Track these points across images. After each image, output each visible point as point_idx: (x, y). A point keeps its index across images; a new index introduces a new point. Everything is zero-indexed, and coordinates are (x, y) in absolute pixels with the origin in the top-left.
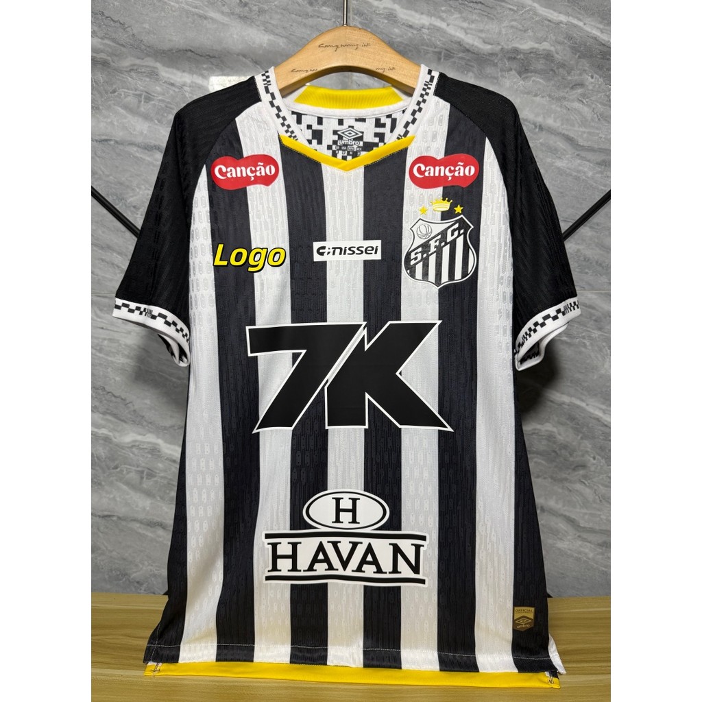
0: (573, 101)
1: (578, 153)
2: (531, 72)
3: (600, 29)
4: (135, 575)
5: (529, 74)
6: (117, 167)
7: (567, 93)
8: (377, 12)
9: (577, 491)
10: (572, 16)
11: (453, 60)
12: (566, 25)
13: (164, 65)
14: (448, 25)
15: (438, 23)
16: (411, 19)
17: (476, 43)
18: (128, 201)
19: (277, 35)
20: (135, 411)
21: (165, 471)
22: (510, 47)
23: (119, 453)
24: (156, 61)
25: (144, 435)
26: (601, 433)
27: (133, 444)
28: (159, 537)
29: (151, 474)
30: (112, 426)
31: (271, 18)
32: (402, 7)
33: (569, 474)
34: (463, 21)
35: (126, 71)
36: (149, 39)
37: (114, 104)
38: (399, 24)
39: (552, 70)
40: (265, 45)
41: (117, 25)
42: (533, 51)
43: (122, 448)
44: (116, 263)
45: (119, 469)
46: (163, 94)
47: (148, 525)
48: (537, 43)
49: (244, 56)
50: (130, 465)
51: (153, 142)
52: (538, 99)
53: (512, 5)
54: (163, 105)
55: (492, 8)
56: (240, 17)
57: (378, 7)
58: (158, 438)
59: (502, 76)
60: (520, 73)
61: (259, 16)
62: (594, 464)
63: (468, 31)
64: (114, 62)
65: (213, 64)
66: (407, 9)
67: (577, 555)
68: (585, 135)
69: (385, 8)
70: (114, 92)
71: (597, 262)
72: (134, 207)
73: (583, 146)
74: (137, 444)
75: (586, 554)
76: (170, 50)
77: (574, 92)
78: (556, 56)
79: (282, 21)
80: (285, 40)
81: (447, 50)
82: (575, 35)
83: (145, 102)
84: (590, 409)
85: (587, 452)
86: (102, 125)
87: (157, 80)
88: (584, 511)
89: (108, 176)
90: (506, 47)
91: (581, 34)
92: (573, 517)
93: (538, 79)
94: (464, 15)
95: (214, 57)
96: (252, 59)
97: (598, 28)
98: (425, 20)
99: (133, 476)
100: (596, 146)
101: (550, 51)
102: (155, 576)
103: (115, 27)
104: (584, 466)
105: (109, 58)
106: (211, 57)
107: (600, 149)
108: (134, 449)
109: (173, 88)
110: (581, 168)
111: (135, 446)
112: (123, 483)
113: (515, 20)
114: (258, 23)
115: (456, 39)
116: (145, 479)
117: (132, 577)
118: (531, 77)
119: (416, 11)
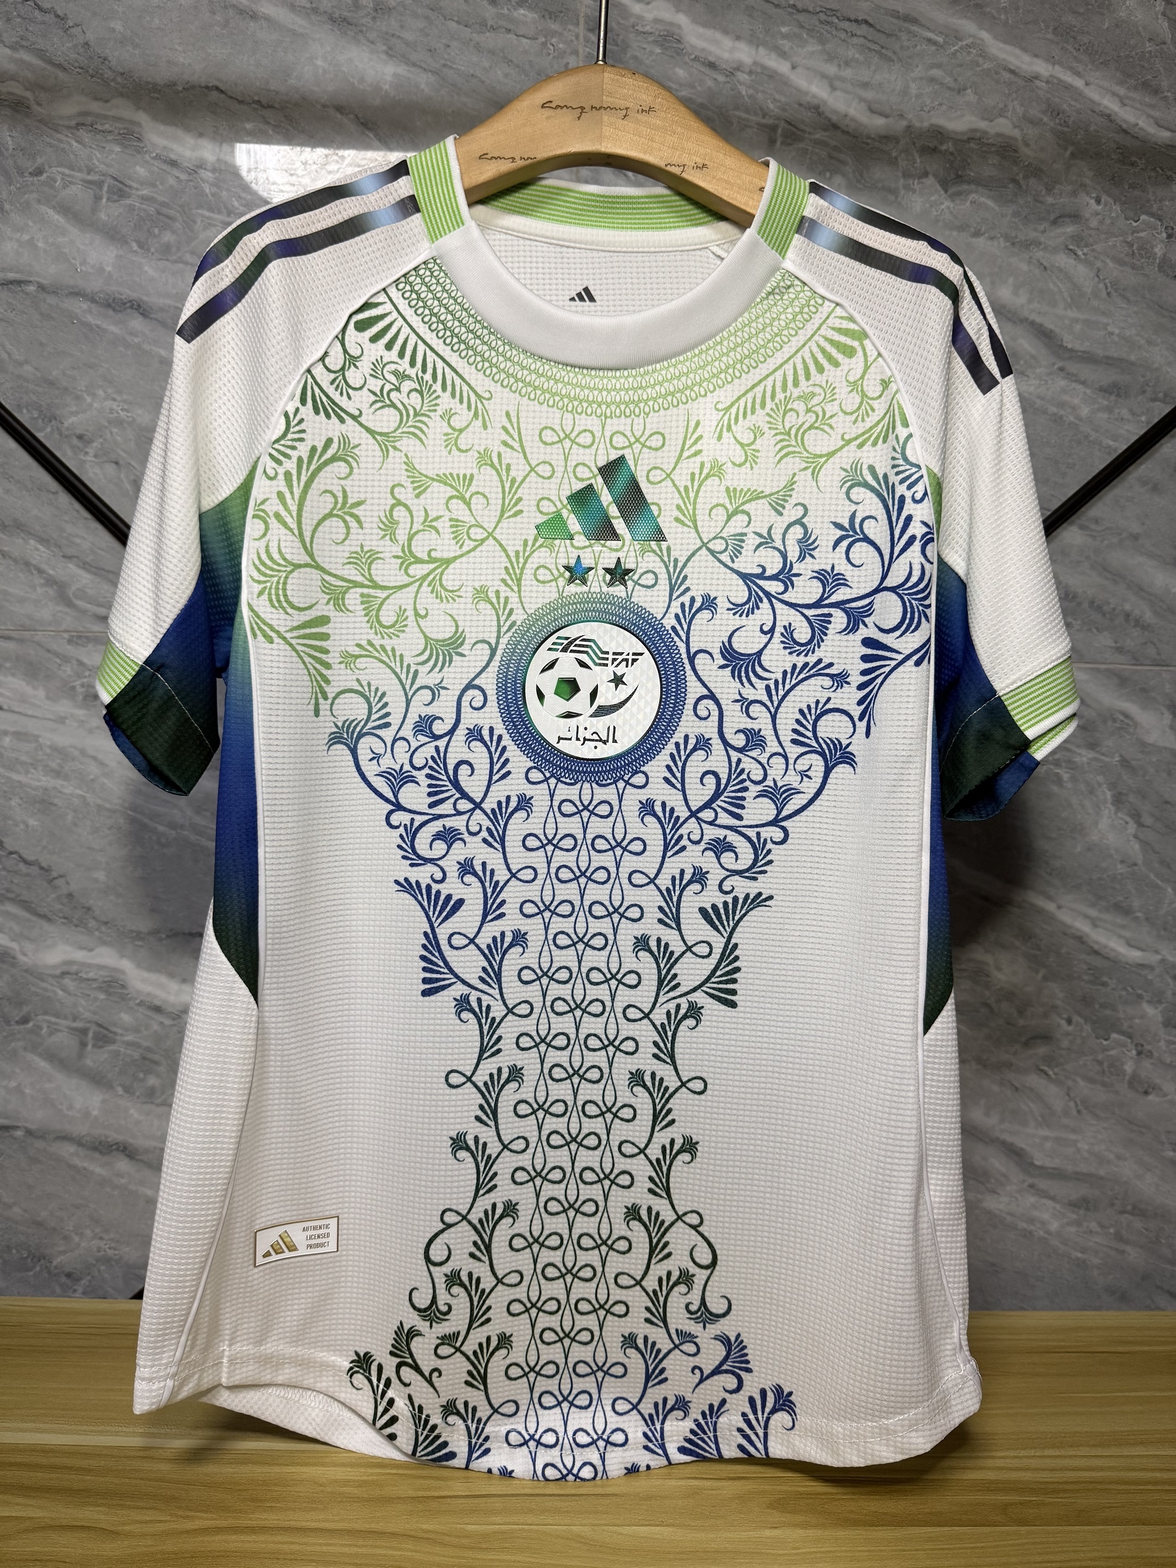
0: (1055, 250)
1: (1060, 364)
2: (969, 183)
3: (1118, 96)
4: (63, 1257)
5: (965, 187)
6: (41, 344)
7: (1044, 232)
8: (639, 28)
9: (1031, 1090)
10: (1060, 64)
11: (801, 145)
12: (1047, 82)
13: (156, 117)
14: (794, 67)
15: (772, 62)
16: (712, 48)
17: (852, 112)
18: (66, 425)
19: (414, 65)
20: (70, 895)
21: (137, 1031)
22: (926, 124)
23: (33, 989)
24: (138, 108)
25: (91, 950)
26: (1085, 967)
27: (65, 968)
28: (119, 1175)
29: (104, 1037)
30: (17, 928)
31: (402, 27)
32: (695, 21)
33: (1015, 1053)
34: (827, 61)
35: (68, 127)
36: (121, 57)
37: (39, 201)
38: (686, 58)
39: (1014, 181)
40: (387, 87)
41: (49, 18)
42: (974, 140)
43: (41, 977)
44: (34, 562)
45: (31, 1024)
46: (154, 185)
47: (95, 1149)
48: (984, 119)
49: (339, 109)
50: (57, 1015)
51: (127, 293)
52: (980, 242)
53: (933, 32)
54: (152, 210)
55: (889, 35)
56: (332, 20)
57: (640, 17)
58: (123, 956)
59: (907, 188)
60: (945, 184)
61: (374, 18)
62: (1068, 1034)
63: (837, 83)
64: (39, 104)
65: (268, 123)
66: (705, 25)
67: (1025, 1225)
68: (1078, 327)
69: (657, 21)
70: (39, 172)
71: (1092, 602)
72: (80, 437)
73: (1071, 350)
74: (74, 968)
75: (1043, 1223)
76: (171, 85)
77: (1059, 231)
78: (1024, 150)
79: (427, 35)
80: (432, 78)
81: (789, 123)
82: (1065, 106)
83: (108, 199)
84: (1065, 917)
85: (1054, 1007)
86: (9, 246)
87: (139, 151)
88: (1044, 1132)
89: (21, 364)
90: (917, 124)
91: (1078, 106)
92: (1023, 1146)
93: (983, 199)
94: (828, 46)
95: (270, 107)
96: (357, 117)
97: (1114, 94)
98: (743, 53)
99: (63, 1040)
100: (1100, 353)
101: (1010, 137)
102: (107, 1260)
103: (44, 23)
104: (1046, 1037)
105: (28, 94)
106: (263, 106)
107: (1107, 357)
108: (67, 981)
109: (176, 172)
110: (1066, 398)
111: (68, 973)
112: (40, 1055)
113: (939, 66)
114: (372, 35)
115: (808, 99)
116: (90, 1047)
117: (55, 1263)
118: (971, 192)
119: (725, 32)
